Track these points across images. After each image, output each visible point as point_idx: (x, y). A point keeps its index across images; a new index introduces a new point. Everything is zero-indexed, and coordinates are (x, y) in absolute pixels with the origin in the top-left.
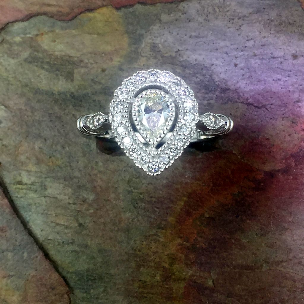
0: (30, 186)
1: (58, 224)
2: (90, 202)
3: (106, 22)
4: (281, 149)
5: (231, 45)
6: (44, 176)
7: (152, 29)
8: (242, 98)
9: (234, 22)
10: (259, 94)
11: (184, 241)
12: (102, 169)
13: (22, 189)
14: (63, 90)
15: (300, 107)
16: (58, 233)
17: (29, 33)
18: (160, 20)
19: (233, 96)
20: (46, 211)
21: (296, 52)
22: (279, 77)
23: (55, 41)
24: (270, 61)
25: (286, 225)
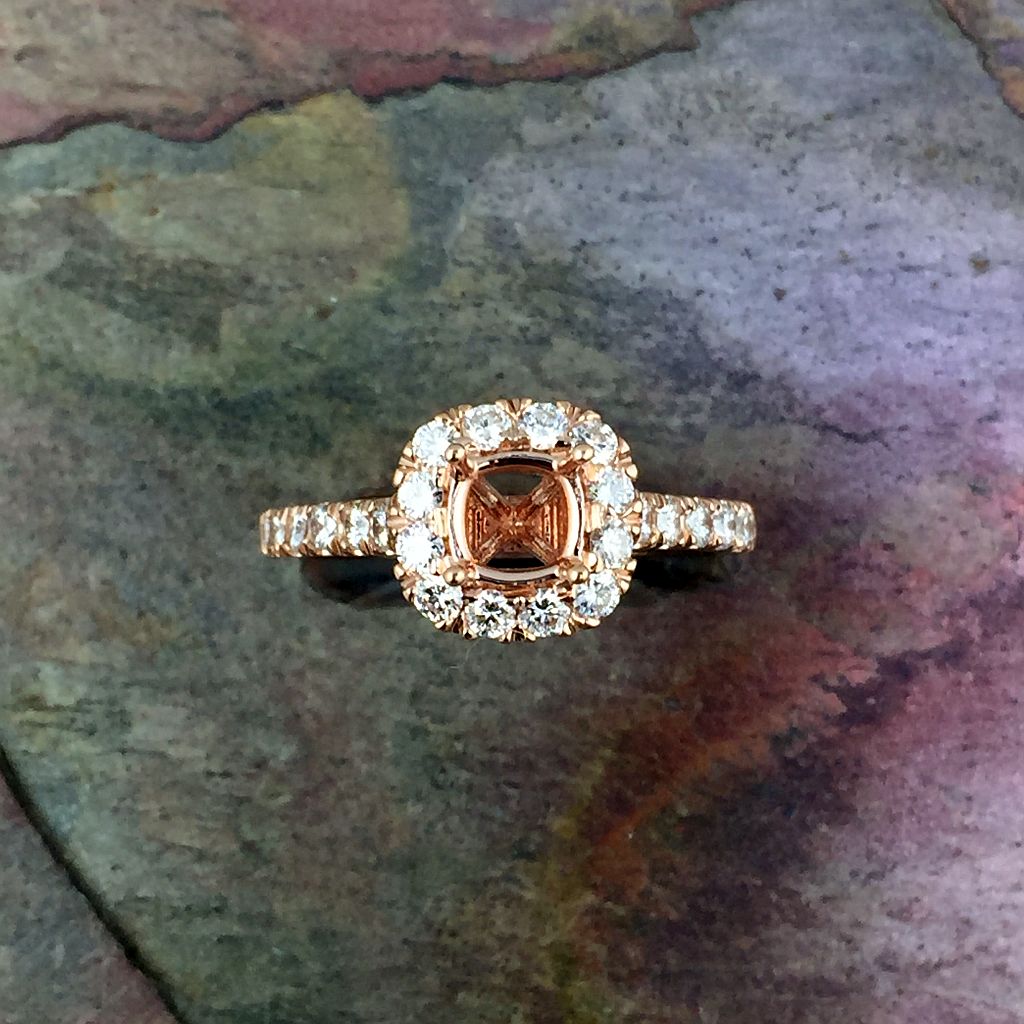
0: (70, 715)
1: (169, 847)
2: (281, 767)
3: (333, 144)
4: (933, 581)
5: (764, 224)
6: (122, 679)
7: (493, 169)
8: (801, 406)
9: (773, 145)
10: (860, 394)
11: (607, 899)
12: (321, 654)
13: (43, 726)
14: (182, 381)
15: (998, 437)
16: (170, 876)
17: (65, 184)
18: (519, 139)
19: (772, 398)
20: (128, 802)
21: (985, 249)
22: (927, 333)
23: (154, 211)
24: (895, 281)
25: (954, 841)
